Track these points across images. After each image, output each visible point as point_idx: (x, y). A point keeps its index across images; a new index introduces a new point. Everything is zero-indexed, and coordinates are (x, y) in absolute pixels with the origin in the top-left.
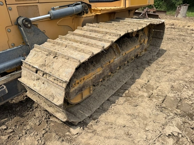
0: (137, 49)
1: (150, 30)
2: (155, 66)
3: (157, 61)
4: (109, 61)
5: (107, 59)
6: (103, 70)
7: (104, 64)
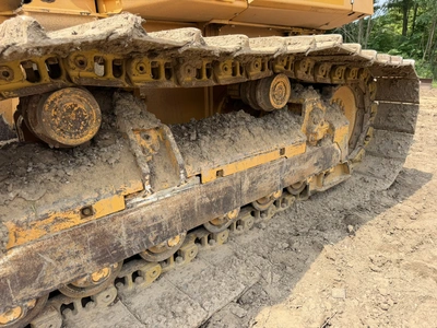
0: (293, 162)
1: (363, 102)
2: (378, 239)
3: (389, 214)
4: (82, 206)
5: (67, 197)
6: (16, 260)
7: (18, 224)
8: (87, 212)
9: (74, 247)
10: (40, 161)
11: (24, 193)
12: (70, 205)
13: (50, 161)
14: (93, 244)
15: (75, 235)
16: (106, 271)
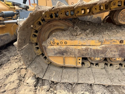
4: (121, 40)
5: (118, 37)
6: (103, 47)
7: (106, 40)
8: (121, 42)
9: (115, 50)
10: (113, 27)
11: (109, 33)
12: (118, 39)
13: (115, 27)
14: (120, 51)
15: (117, 47)
16: (120, 59)
